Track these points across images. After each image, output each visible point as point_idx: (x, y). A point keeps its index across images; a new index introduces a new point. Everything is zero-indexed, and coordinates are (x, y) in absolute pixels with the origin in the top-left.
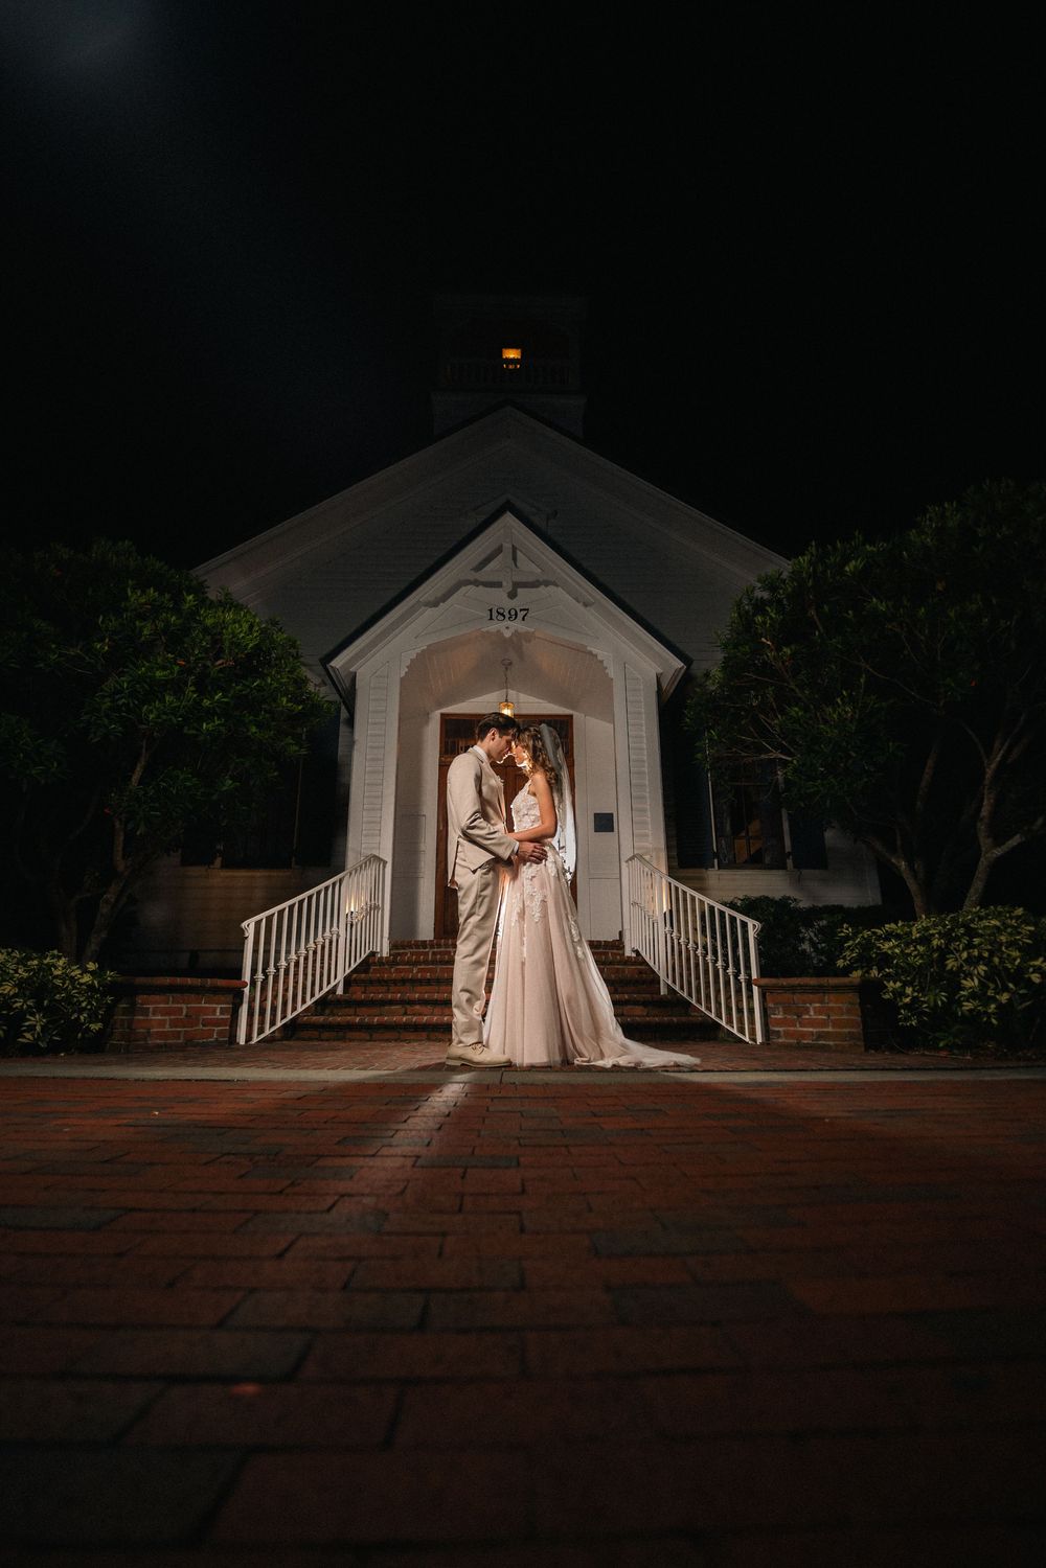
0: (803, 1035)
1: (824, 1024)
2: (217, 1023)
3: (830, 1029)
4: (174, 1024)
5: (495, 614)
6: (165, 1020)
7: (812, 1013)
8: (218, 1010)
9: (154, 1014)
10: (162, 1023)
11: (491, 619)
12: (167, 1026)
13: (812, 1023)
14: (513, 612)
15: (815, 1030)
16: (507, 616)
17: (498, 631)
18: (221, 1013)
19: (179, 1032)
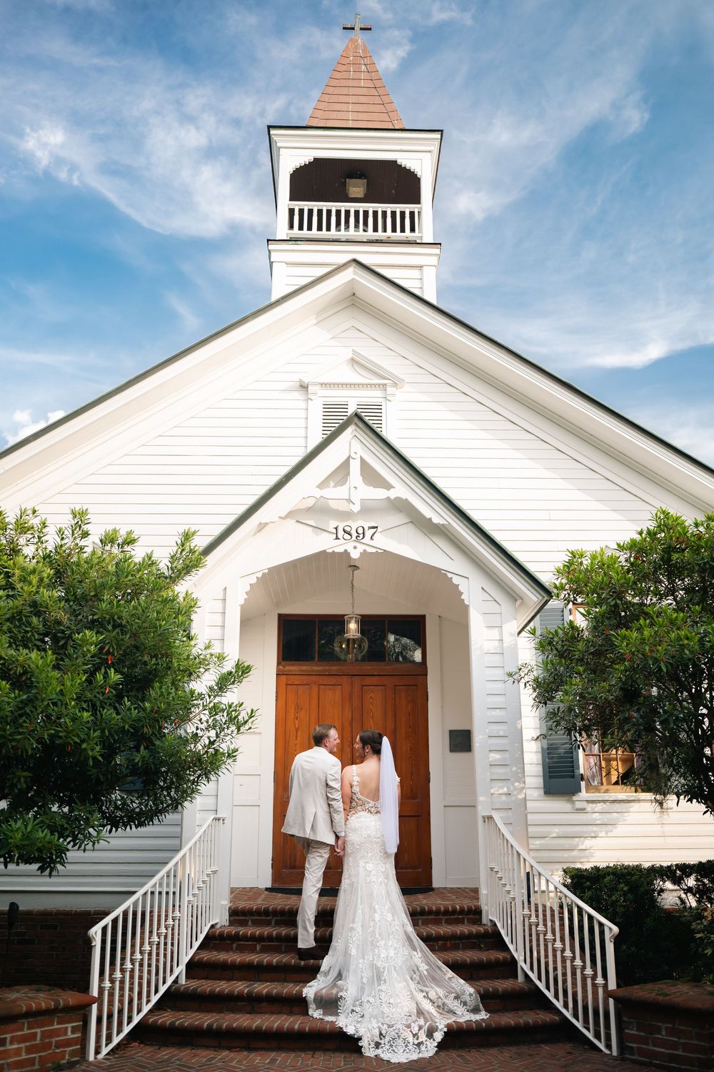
0: (655, 1055)
1: (674, 1046)
2: (68, 1043)
3: (680, 1052)
4: (29, 1050)
5: (341, 533)
6: (21, 1048)
7: (664, 1033)
8: (69, 1030)
9: (11, 1043)
10: (18, 1052)
11: (337, 538)
12: (23, 1053)
13: (663, 1044)
14: (360, 531)
15: (667, 1051)
16: (354, 535)
17: (346, 551)
18: (73, 1032)
19: (35, 1057)
